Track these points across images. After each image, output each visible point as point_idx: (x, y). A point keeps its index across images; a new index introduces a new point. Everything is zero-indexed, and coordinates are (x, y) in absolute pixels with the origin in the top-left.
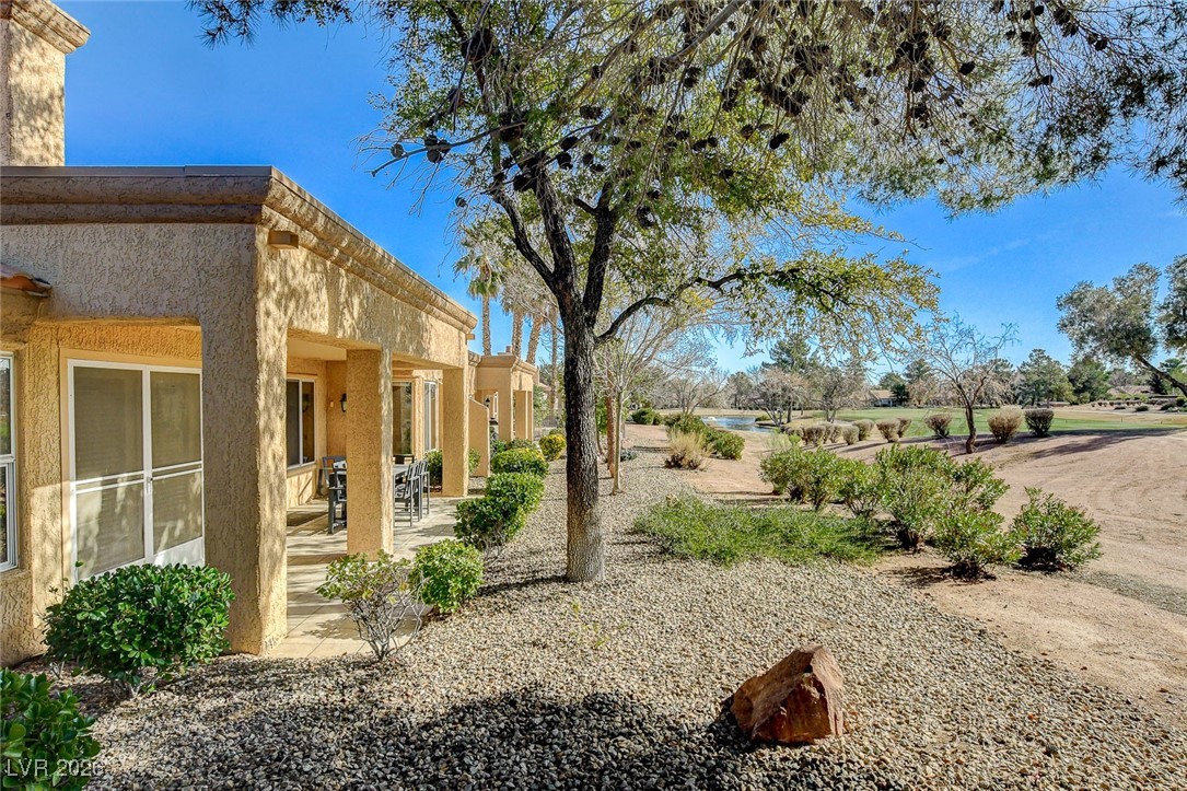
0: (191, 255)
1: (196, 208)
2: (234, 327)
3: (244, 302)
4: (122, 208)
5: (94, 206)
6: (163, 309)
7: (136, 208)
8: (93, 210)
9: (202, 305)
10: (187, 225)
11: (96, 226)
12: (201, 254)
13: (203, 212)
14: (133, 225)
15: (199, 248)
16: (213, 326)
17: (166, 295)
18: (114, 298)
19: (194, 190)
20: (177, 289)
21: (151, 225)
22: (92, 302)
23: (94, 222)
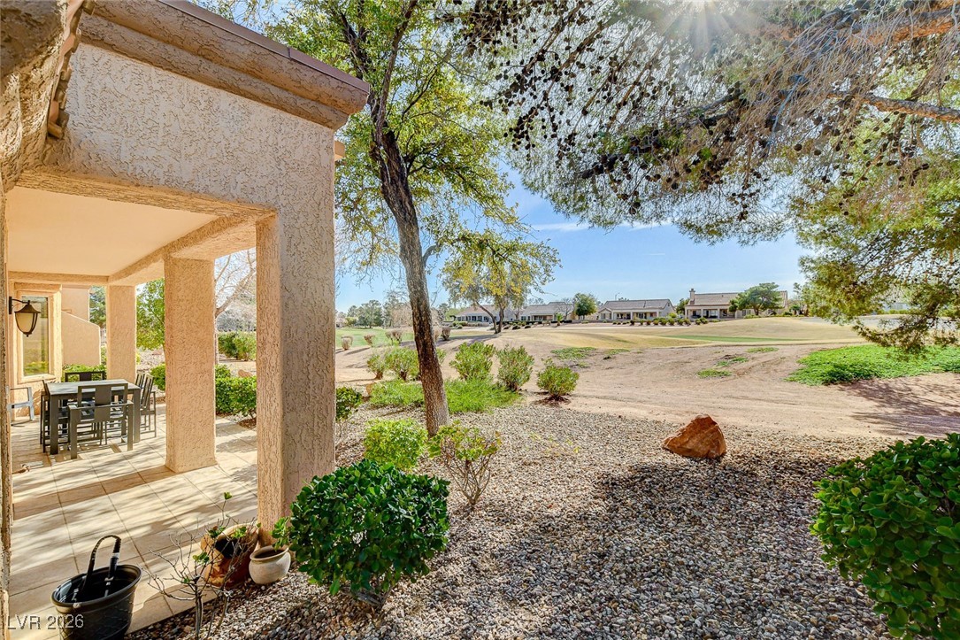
0: (270, 142)
1: (286, 94)
2: (314, 226)
3: (322, 203)
4: (196, 60)
5: (154, 42)
6: (237, 192)
7: (214, 67)
8: (151, 46)
9: (282, 197)
10: (266, 107)
11: (145, 67)
12: (281, 144)
13: (292, 100)
14: (199, 85)
15: (280, 137)
16: (293, 222)
17: (241, 178)
18: (171, 166)
19: (295, 76)
20: (254, 174)
21: (223, 93)
22: (135, 163)
23: (143, 60)
